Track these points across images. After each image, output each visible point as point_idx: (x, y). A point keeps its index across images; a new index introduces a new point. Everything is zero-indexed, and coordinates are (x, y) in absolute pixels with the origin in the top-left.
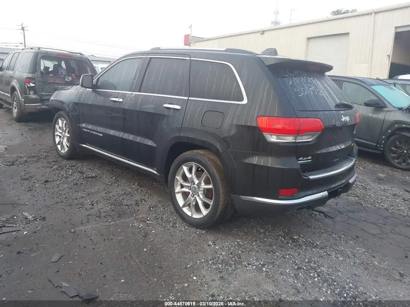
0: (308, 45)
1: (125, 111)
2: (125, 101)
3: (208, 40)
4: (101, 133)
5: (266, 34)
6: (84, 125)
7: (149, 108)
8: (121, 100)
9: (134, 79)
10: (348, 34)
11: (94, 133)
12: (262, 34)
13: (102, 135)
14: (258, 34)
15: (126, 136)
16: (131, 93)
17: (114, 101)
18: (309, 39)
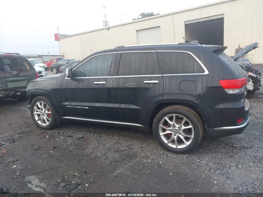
0: (137, 34)
1: (109, 89)
2: (108, 83)
3: (72, 36)
4: (87, 106)
5: (110, 29)
6: (67, 103)
7: (132, 85)
8: (104, 83)
9: (111, 67)
10: (160, 26)
11: (79, 107)
12: (108, 30)
13: (88, 108)
14: (106, 30)
15: (111, 105)
16: (111, 77)
17: (97, 84)
18: (137, 31)
